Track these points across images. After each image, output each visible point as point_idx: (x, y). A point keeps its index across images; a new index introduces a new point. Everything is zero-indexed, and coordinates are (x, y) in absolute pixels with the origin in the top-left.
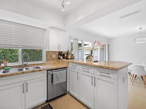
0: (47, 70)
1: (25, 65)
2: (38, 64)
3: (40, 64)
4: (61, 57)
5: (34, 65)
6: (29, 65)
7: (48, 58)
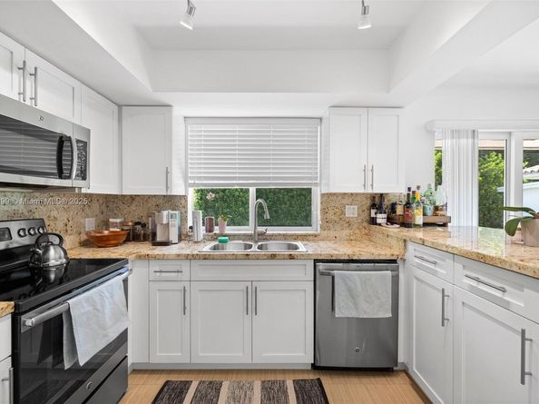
0: (316, 261)
1: (262, 236)
2: (297, 237)
3: (304, 237)
4: (381, 218)
5: (285, 237)
6: (272, 237)
7: (330, 216)
